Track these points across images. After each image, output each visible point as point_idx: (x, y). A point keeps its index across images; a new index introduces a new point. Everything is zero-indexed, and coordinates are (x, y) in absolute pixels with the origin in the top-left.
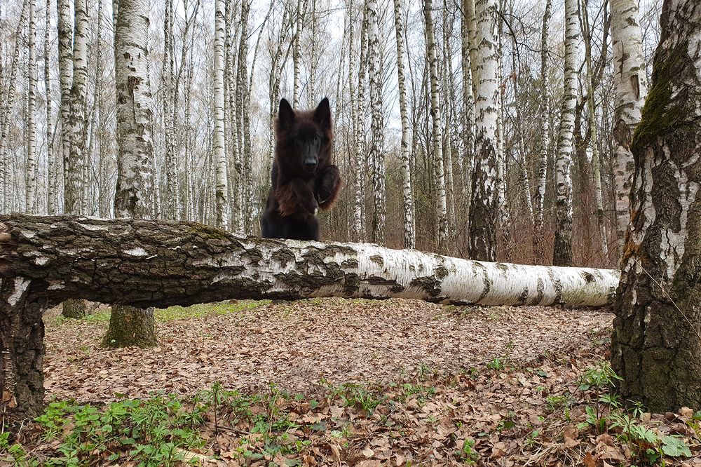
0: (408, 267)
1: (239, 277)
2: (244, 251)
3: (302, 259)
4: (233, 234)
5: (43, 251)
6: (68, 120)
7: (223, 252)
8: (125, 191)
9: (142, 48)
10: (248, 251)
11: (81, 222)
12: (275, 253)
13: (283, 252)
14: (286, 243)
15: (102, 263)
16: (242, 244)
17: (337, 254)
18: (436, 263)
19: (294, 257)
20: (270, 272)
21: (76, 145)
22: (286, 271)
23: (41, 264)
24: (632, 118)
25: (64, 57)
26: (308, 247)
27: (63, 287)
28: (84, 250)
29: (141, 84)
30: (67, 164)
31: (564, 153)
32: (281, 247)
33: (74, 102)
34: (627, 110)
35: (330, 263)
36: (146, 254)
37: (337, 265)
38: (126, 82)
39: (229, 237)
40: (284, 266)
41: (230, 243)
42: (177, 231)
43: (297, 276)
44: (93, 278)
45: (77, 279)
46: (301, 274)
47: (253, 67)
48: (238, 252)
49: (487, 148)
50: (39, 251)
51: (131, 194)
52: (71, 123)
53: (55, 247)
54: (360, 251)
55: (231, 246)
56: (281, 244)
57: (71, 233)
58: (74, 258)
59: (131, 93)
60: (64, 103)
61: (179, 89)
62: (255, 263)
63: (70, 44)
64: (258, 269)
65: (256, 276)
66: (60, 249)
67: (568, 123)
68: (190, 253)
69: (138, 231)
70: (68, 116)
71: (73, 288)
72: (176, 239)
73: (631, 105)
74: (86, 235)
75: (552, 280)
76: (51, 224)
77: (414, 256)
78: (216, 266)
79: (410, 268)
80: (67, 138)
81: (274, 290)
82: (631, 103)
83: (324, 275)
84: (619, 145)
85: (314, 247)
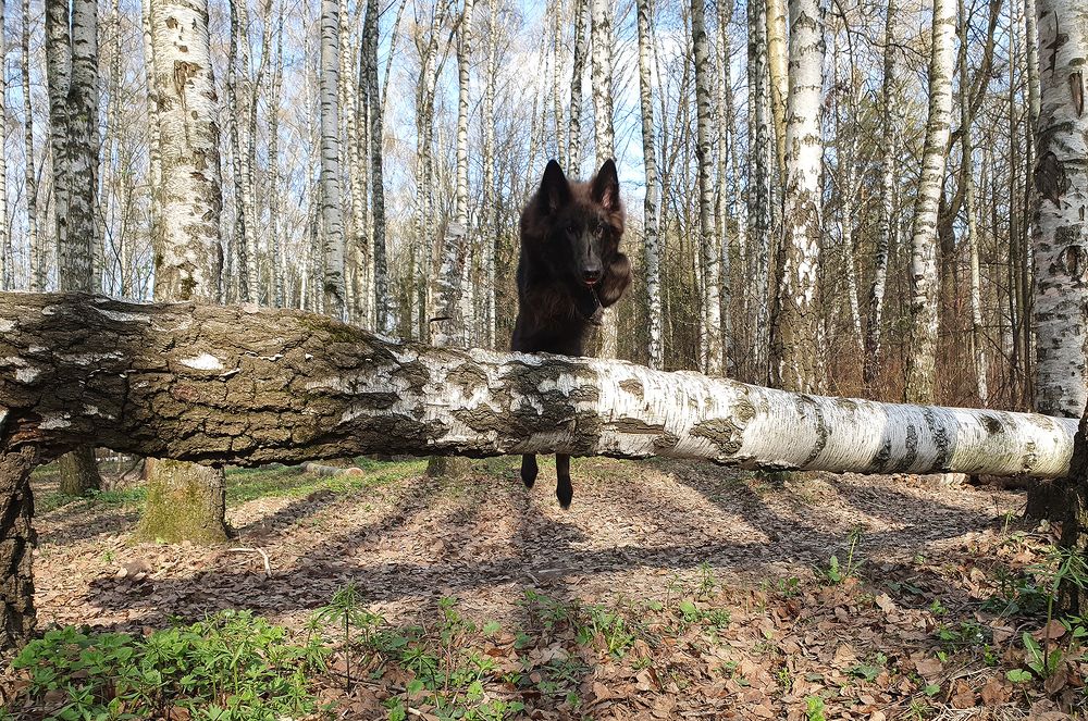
0: (686, 402)
1: (389, 412)
2: (396, 366)
3: (501, 383)
4: (377, 335)
5: (27, 357)
6: (64, 153)
7: (359, 366)
8: (171, 268)
9: (199, 10)
10: (403, 367)
11: (101, 306)
12: (452, 372)
13: (467, 370)
14: (471, 355)
15: (140, 382)
16: (394, 353)
17: (562, 376)
18: (734, 396)
19: (486, 379)
20: (443, 406)
21: (79, 194)
22: (472, 404)
23: (26, 381)
24: (1069, 150)
25: (56, 40)
26: (510, 363)
27: (68, 424)
28: (106, 356)
29: (198, 76)
30: (63, 230)
31: (925, 224)
32: (463, 361)
33: (73, 117)
34: (1061, 135)
35: (551, 392)
36: (221, 367)
37: (561, 395)
38: (170, 72)
39: (368, 340)
40: (468, 395)
41: (371, 351)
42: (276, 327)
43: (491, 413)
44: (122, 408)
45: (93, 411)
46: (499, 411)
47: (388, 71)
48: (386, 368)
49: (804, 206)
50: (21, 356)
51: (184, 275)
52: (69, 156)
53: (52, 350)
54: (602, 372)
55: (373, 357)
56: (463, 355)
57: (82, 326)
58: (85, 371)
59: (180, 92)
60: (56, 122)
61: (259, 108)
62: (417, 389)
63: (66, 16)
64: (422, 399)
65: (420, 412)
66: (62, 353)
67: (933, 171)
68: (301, 367)
69: (204, 326)
70: (64, 145)
71: (85, 427)
72: (275, 342)
73: (1069, 127)
74: (110, 330)
75: (931, 429)
76: (43, 308)
77: (697, 383)
78: (347, 391)
79: (689, 403)
80: (62, 184)
81: (448, 438)
82: (1068, 123)
83: (540, 413)
84: (1044, 197)
85: (521, 363)
